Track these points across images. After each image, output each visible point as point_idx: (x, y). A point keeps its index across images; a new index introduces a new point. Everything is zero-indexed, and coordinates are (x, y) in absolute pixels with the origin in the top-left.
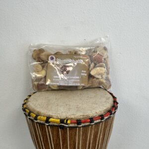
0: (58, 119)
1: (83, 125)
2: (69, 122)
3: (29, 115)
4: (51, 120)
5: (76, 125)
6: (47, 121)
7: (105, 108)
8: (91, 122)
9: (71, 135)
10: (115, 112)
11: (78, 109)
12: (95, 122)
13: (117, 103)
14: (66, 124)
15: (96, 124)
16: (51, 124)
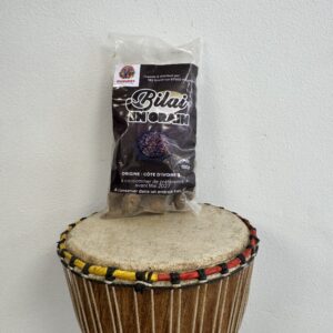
0: (132, 271)
1: (183, 283)
2: (154, 277)
3: (72, 263)
4: (116, 273)
5: (169, 284)
6: (109, 276)
7: (230, 250)
8: (200, 278)
9: (158, 305)
10: (252, 259)
11: (174, 251)
12: (209, 278)
13: (257, 240)
14: (149, 281)
15: (211, 282)
16: (116, 281)
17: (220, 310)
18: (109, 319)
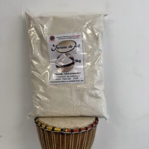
0: (59, 128)
1: (74, 132)
2: (66, 131)
3: (41, 126)
4: (55, 129)
5: (70, 133)
6: (53, 129)
7: (89, 123)
8: (80, 131)
9: (67, 139)
10: (96, 126)
14: (65, 131)
15: (83, 132)
16: (55, 131)
17: (85, 141)
18: (52, 143)
